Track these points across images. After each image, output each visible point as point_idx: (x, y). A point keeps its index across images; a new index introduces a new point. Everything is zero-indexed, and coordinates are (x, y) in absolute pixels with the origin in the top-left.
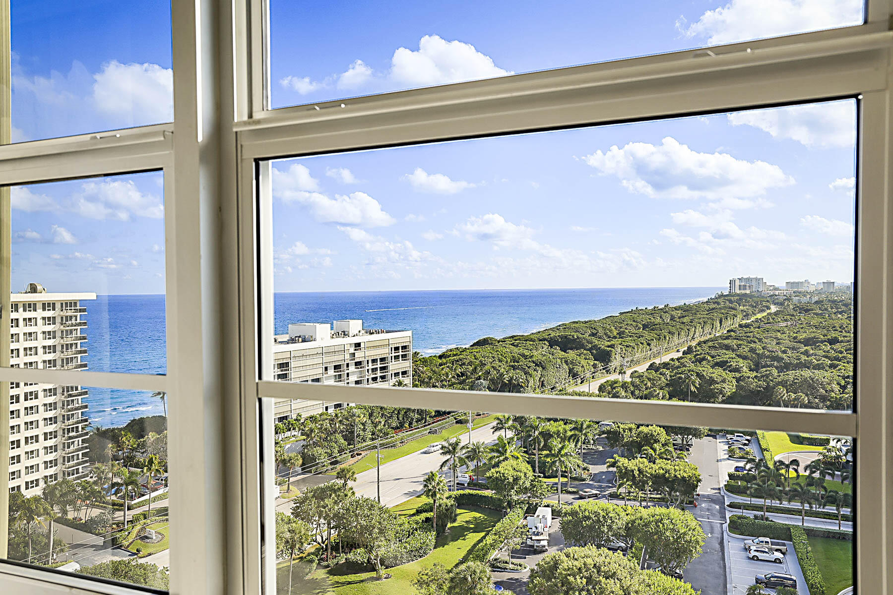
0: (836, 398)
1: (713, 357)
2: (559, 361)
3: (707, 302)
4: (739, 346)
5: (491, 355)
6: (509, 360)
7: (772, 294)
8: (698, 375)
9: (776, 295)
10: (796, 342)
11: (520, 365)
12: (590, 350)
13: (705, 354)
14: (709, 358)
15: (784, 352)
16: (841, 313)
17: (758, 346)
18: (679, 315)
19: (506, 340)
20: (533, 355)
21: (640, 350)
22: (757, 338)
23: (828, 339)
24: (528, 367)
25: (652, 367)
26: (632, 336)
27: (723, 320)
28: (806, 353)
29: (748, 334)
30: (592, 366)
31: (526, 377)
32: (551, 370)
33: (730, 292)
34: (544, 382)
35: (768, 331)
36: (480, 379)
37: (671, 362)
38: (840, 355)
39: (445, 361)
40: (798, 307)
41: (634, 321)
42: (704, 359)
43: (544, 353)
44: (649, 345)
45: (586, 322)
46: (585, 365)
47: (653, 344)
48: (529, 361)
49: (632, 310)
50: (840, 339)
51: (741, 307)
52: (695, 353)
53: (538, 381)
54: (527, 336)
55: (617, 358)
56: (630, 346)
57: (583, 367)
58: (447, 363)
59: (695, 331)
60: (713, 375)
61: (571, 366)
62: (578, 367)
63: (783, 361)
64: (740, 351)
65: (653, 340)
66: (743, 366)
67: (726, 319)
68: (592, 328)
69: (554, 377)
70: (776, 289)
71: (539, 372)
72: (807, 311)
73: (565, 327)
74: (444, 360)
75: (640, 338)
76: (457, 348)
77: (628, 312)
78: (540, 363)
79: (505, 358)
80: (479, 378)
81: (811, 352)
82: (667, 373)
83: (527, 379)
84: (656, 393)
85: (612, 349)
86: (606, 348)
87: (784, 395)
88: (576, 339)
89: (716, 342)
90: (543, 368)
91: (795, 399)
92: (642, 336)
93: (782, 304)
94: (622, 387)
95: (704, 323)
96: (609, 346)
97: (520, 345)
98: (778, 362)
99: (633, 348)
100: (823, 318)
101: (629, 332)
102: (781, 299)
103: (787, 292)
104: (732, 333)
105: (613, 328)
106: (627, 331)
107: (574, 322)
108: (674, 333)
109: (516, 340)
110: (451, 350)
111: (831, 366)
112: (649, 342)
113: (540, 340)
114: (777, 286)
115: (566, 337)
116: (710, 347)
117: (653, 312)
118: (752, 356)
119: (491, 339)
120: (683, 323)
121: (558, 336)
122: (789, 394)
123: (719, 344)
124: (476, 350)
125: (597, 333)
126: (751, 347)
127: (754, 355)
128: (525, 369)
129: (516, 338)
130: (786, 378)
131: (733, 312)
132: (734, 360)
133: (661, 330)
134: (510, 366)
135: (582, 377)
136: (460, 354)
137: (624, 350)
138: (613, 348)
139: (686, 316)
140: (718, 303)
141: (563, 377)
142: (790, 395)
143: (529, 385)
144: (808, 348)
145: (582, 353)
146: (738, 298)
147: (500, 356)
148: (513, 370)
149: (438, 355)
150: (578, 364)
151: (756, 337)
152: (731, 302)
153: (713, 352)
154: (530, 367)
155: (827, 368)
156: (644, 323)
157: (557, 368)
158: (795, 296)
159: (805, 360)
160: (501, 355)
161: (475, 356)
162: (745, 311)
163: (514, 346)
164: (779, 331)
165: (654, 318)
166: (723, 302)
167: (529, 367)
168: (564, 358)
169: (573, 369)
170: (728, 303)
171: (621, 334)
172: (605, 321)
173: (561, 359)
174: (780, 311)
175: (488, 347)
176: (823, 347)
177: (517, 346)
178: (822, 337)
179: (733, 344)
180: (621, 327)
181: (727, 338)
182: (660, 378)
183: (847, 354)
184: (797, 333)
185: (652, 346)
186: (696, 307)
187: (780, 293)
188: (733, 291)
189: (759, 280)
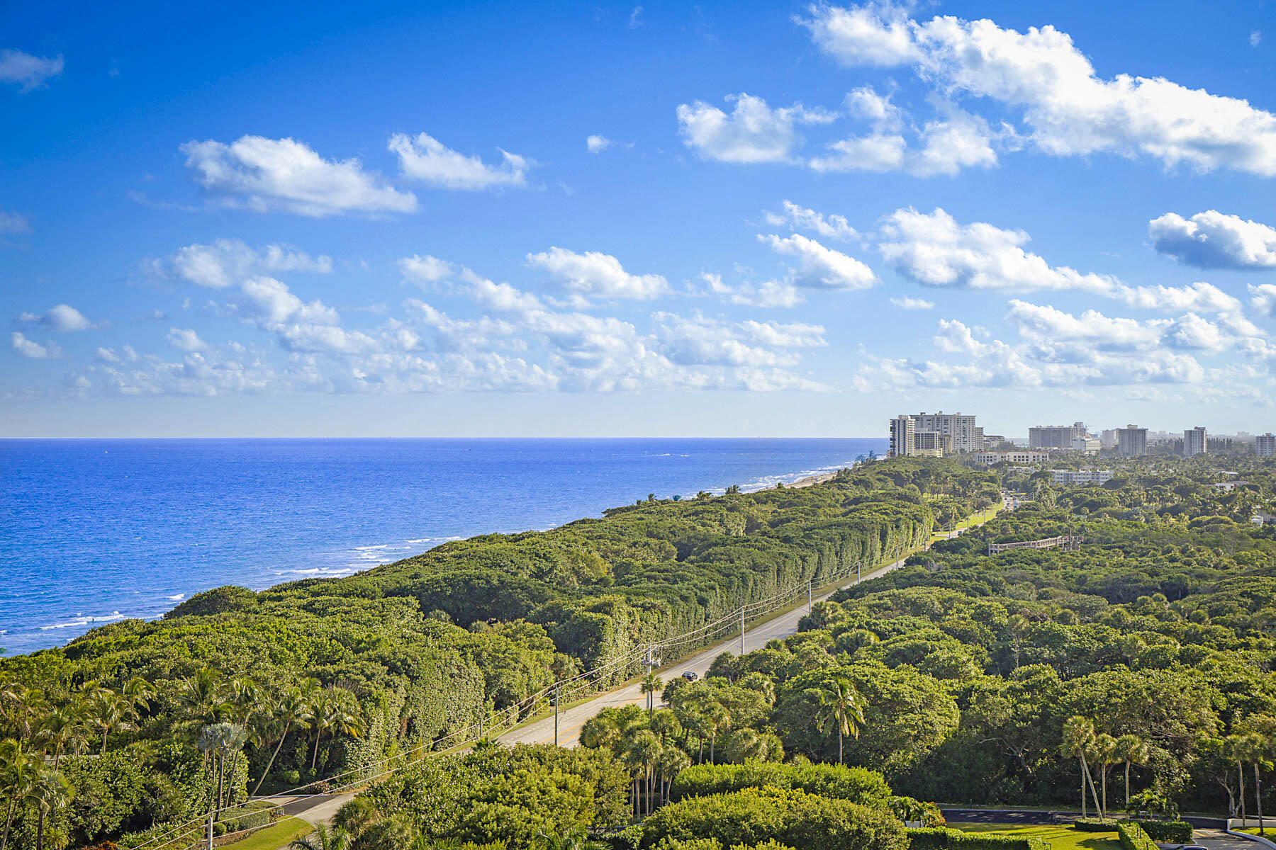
0: (1213, 744)
1: (882, 636)
2: (457, 654)
3: (838, 481)
4: (947, 603)
5: (245, 643)
6: (305, 658)
7: (999, 459)
8: (860, 686)
9: (1011, 464)
10: (1085, 592)
11: (340, 672)
12: (538, 619)
13: (860, 627)
14: (873, 638)
15: (1064, 619)
16: (1175, 512)
17: (994, 604)
18: (769, 517)
19: (283, 594)
20: (379, 640)
21: (680, 618)
22: (989, 582)
23: (1162, 584)
24: (366, 676)
25: (719, 669)
26: (655, 578)
27: (890, 532)
28: (1117, 622)
29: (965, 571)
30: (552, 666)
31: (363, 707)
32: (435, 682)
33: (893, 454)
34: (415, 721)
35: (1011, 563)
36: (218, 720)
37: (772, 651)
38: (1200, 627)
39: (90, 667)
40: (1068, 495)
41: (650, 535)
42: (858, 642)
43: (408, 632)
44: (703, 602)
45: (516, 539)
46: (530, 664)
47: (714, 599)
48: (370, 660)
49: (639, 502)
50: (1189, 583)
51: (925, 496)
52: (832, 626)
53: (397, 718)
54: (349, 579)
55: (619, 642)
56: (654, 606)
57: (525, 670)
58: (96, 673)
59: (820, 563)
60: (900, 687)
61: (489, 669)
62: (512, 673)
63: (1066, 646)
64: (951, 620)
65: (713, 588)
66: (969, 660)
67: (897, 527)
68: (537, 555)
69: (443, 704)
70: (1007, 446)
71: (401, 690)
72: (1093, 506)
73: (460, 553)
74: (86, 664)
75: (675, 582)
76: (127, 622)
77: (628, 509)
78: (404, 662)
79: (290, 650)
80: (217, 716)
81: (1130, 619)
82: (766, 683)
83: (363, 715)
84: (751, 743)
85: (606, 617)
86: (588, 614)
87: (1088, 741)
88: (498, 588)
89: (886, 593)
90: (413, 679)
91: (1117, 752)
92: (683, 579)
93: (1027, 488)
94: (652, 729)
95: (843, 539)
96: (596, 609)
97: (331, 609)
98: (1053, 646)
99: (663, 613)
100: (1135, 526)
101: (644, 567)
102: (1024, 471)
103: (1036, 454)
104: (920, 568)
105: (596, 555)
106: (638, 563)
107: (483, 539)
108: (766, 569)
109: (318, 594)
110: (104, 631)
111: (1184, 658)
112: (704, 594)
113: (389, 594)
114: (1008, 436)
115: (466, 582)
116: (870, 607)
117: (700, 508)
118: (982, 631)
119: (236, 592)
120: (787, 540)
121: (445, 579)
122: (1100, 737)
123: (893, 597)
124: (194, 629)
125: (551, 570)
126: (980, 606)
127: (987, 630)
128: (358, 681)
129: (316, 588)
130: (1088, 693)
131: (914, 508)
132: (942, 644)
133: (732, 562)
134: (311, 675)
135: (523, 702)
136: (141, 644)
137: (638, 618)
138: (607, 613)
139: (788, 520)
140: (867, 485)
141: (470, 704)
142: (1103, 740)
143: (373, 732)
144: (1119, 608)
145: (522, 629)
146: (918, 468)
147: (277, 647)
148: (322, 686)
149: (62, 647)
150: (513, 664)
151: (984, 579)
152: (899, 479)
153: (883, 624)
154: (373, 675)
155: (1177, 664)
156: (678, 538)
157: (451, 676)
158: (1058, 467)
159: (1117, 641)
160: (279, 640)
161: (192, 647)
162: (940, 507)
163: (314, 611)
164: (1038, 562)
165: (703, 525)
166: (879, 480)
167: (369, 678)
168: (471, 647)
169: (498, 677)
170: (891, 483)
171: (621, 571)
172: (569, 536)
173: (462, 649)
174: (1028, 507)
175: (233, 619)
176: (1154, 604)
177: (322, 613)
178: (1146, 577)
179: (933, 597)
180: (617, 553)
181: (909, 582)
182: (754, 700)
183: (1214, 623)
184: (1081, 567)
185: (712, 609)
186: (811, 496)
187: (1017, 459)
188: (902, 452)
189: (965, 422)
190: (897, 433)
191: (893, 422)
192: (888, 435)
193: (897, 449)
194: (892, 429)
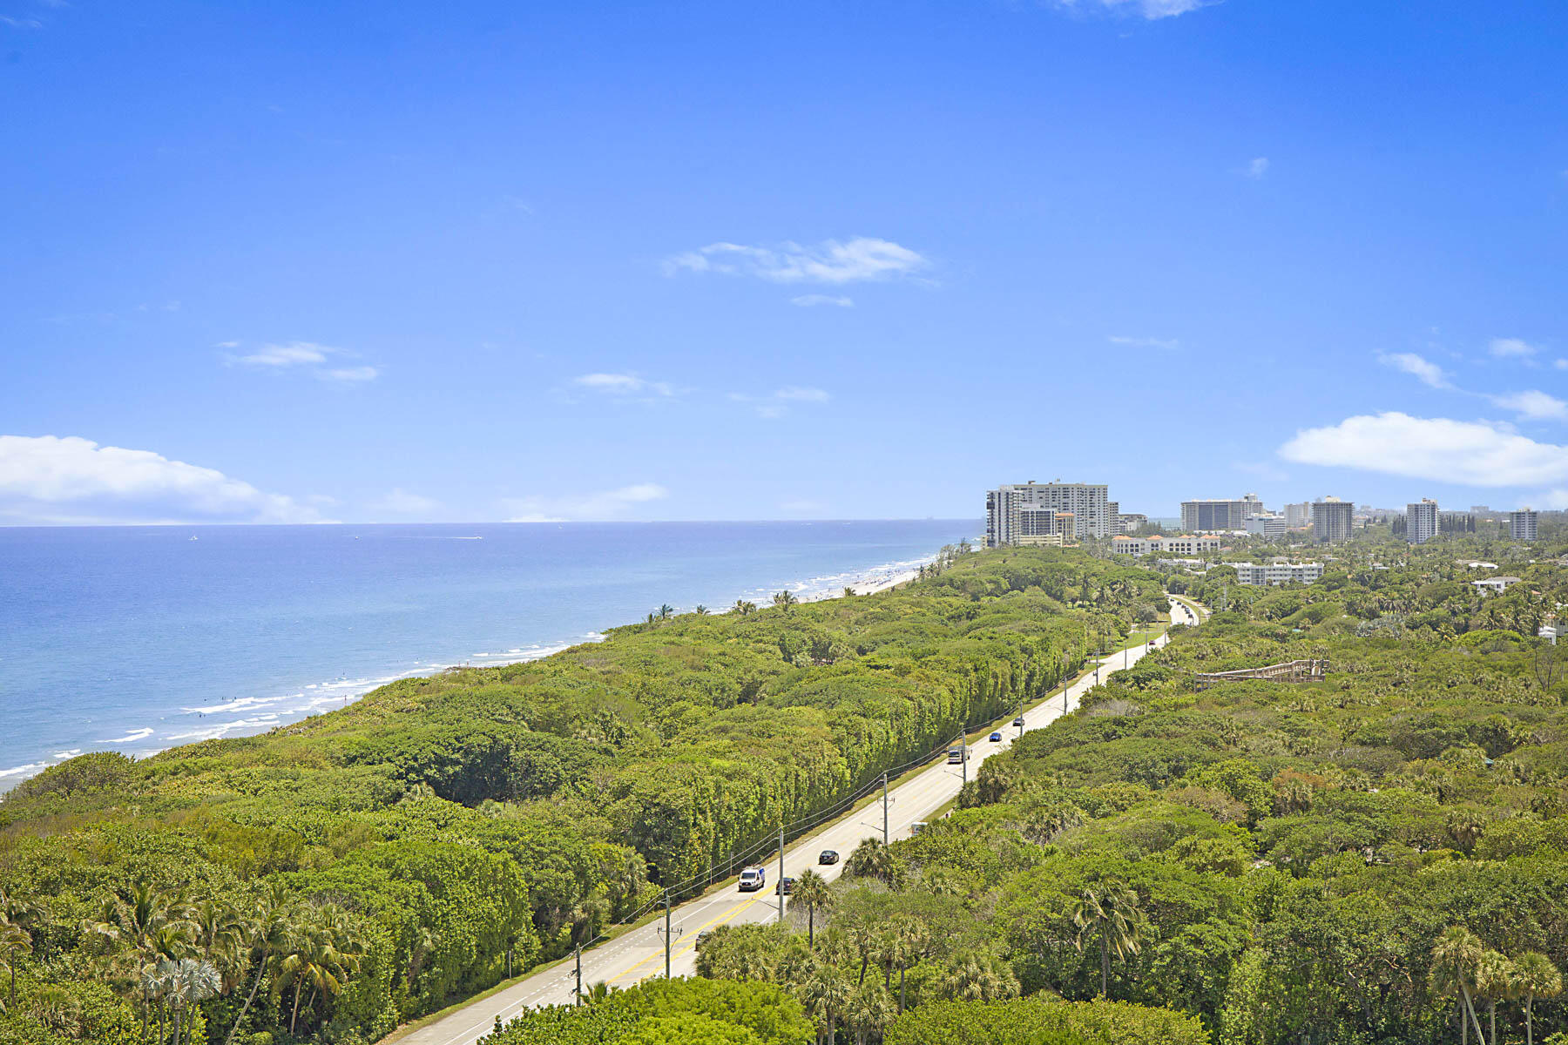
9: (1168, 556)
24: (362, 884)
33: (991, 542)
62: (564, 876)
102: (1190, 566)
103: (1201, 541)
152: (1017, 579)
162: (1090, 620)
187: (1174, 548)
188: (1004, 539)
189: (1091, 495)
190: (996, 510)
191: (992, 496)
192: (986, 513)
193: (996, 534)
194: (990, 506)
